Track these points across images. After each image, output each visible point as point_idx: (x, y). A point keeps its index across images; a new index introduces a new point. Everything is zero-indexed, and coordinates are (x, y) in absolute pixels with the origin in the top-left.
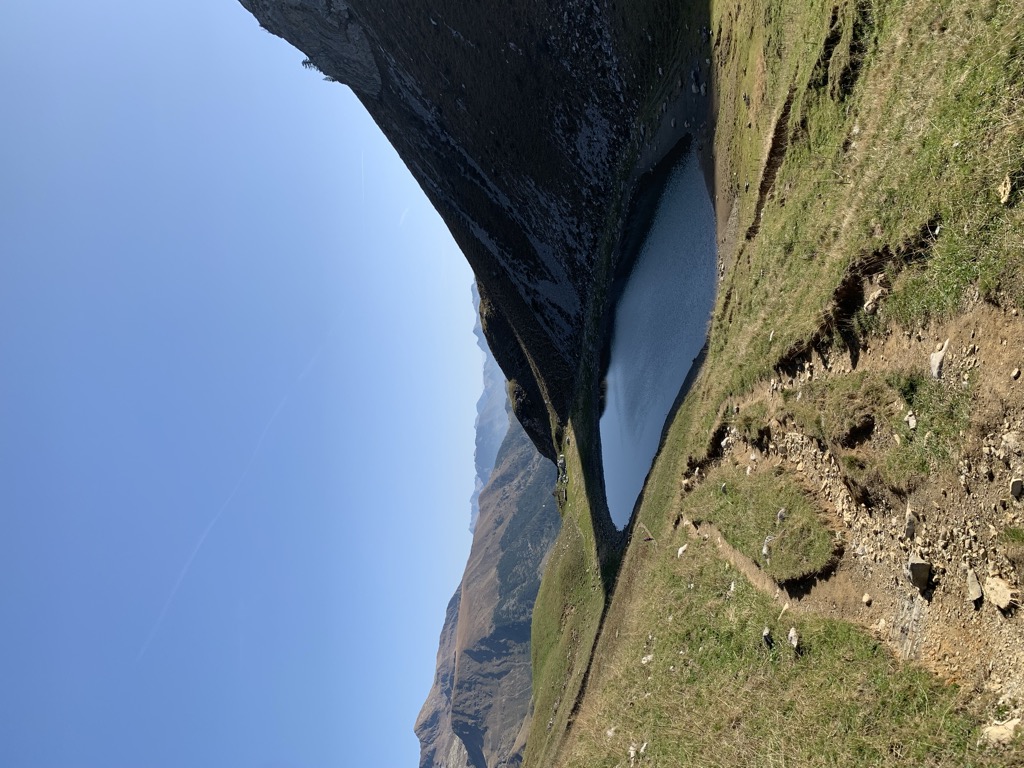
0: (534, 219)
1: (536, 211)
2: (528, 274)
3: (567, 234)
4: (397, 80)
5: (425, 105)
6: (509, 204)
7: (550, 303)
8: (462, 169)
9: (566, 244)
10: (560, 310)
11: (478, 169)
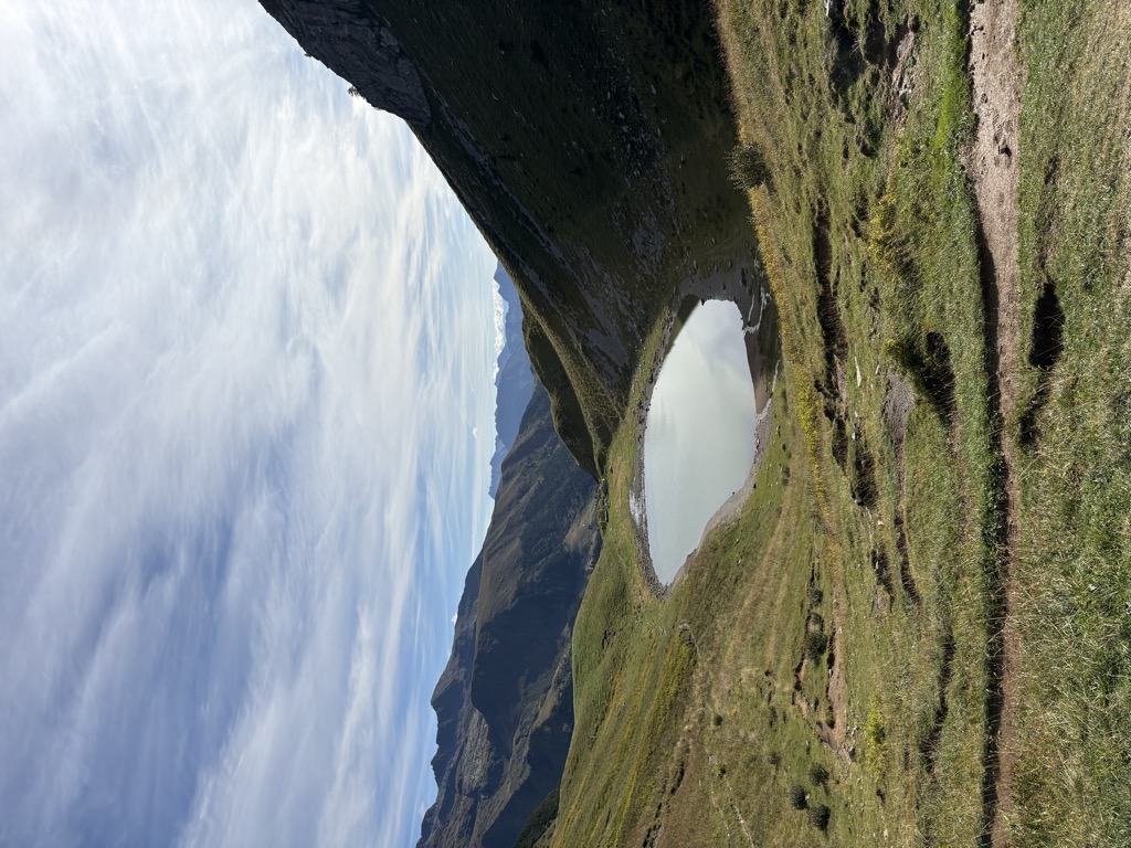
0: (586, 277)
1: (589, 272)
2: (578, 320)
3: (619, 302)
4: (448, 119)
5: (478, 150)
6: (561, 255)
7: (599, 350)
8: (515, 215)
9: (619, 311)
10: (609, 359)
11: (531, 219)
